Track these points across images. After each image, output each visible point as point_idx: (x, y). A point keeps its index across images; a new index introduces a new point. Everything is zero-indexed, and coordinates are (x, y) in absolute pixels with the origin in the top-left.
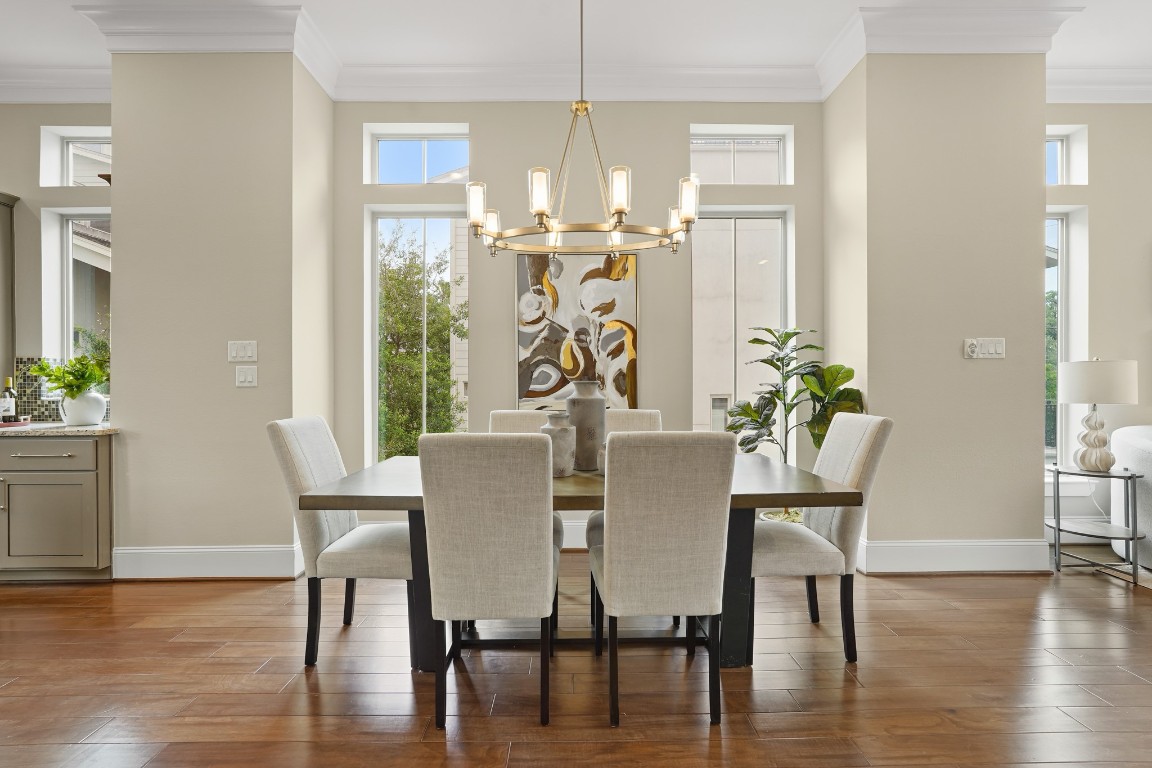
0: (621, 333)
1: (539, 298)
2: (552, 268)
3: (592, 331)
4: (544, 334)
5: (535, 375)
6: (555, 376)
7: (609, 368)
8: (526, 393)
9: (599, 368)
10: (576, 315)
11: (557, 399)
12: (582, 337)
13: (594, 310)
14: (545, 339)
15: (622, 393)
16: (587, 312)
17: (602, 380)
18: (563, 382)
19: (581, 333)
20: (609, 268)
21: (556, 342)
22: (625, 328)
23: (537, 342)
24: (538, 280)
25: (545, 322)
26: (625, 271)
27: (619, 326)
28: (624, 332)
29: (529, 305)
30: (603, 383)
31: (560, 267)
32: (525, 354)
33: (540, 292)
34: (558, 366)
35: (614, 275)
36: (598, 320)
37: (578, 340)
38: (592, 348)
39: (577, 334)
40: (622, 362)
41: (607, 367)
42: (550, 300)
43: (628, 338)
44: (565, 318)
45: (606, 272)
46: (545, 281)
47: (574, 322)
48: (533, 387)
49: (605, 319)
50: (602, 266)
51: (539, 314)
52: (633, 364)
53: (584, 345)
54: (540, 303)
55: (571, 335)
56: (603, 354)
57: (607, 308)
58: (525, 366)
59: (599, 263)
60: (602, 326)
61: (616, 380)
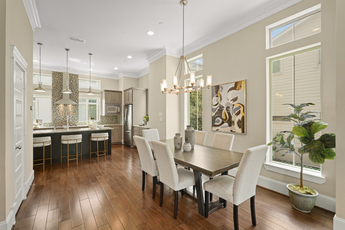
0: (240, 107)
1: (217, 98)
2: (220, 89)
3: (231, 107)
4: (218, 108)
5: (216, 120)
6: (221, 121)
7: (236, 119)
8: (214, 125)
9: (233, 119)
10: (226, 102)
11: (221, 127)
12: (228, 109)
13: (232, 100)
14: (218, 110)
15: (240, 127)
16: (229, 101)
17: (233, 122)
18: (223, 123)
19: (228, 108)
20: (236, 86)
21: (221, 110)
22: (241, 106)
23: (216, 111)
24: (217, 93)
25: (218, 105)
26: (241, 86)
27: (239, 105)
28: (241, 107)
29: (215, 100)
30: (234, 124)
31: (222, 88)
32: (214, 114)
33: (217, 96)
34: (221, 118)
35: (237, 88)
36: (233, 103)
37: (227, 110)
38: (231, 112)
39: (227, 108)
40: (240, 117)
41: (235, 119)
42: (220, 98)
43: (242, 109)
44: (223, 103)
45: (234, 88)
46: (218, 93)
47: (226, 105)
48: (216, 124)
49: (235, 103)
50: (234, 86)
51: (217, 103)
52: (243, 118)
53: (228, 111)
54: (217, 100)
55: (225, 109)
56: (234, 114)
57: (235, 100)
58: (213, 118)
59: (233, 85)
60: (234, 105)
61: (238, 123)
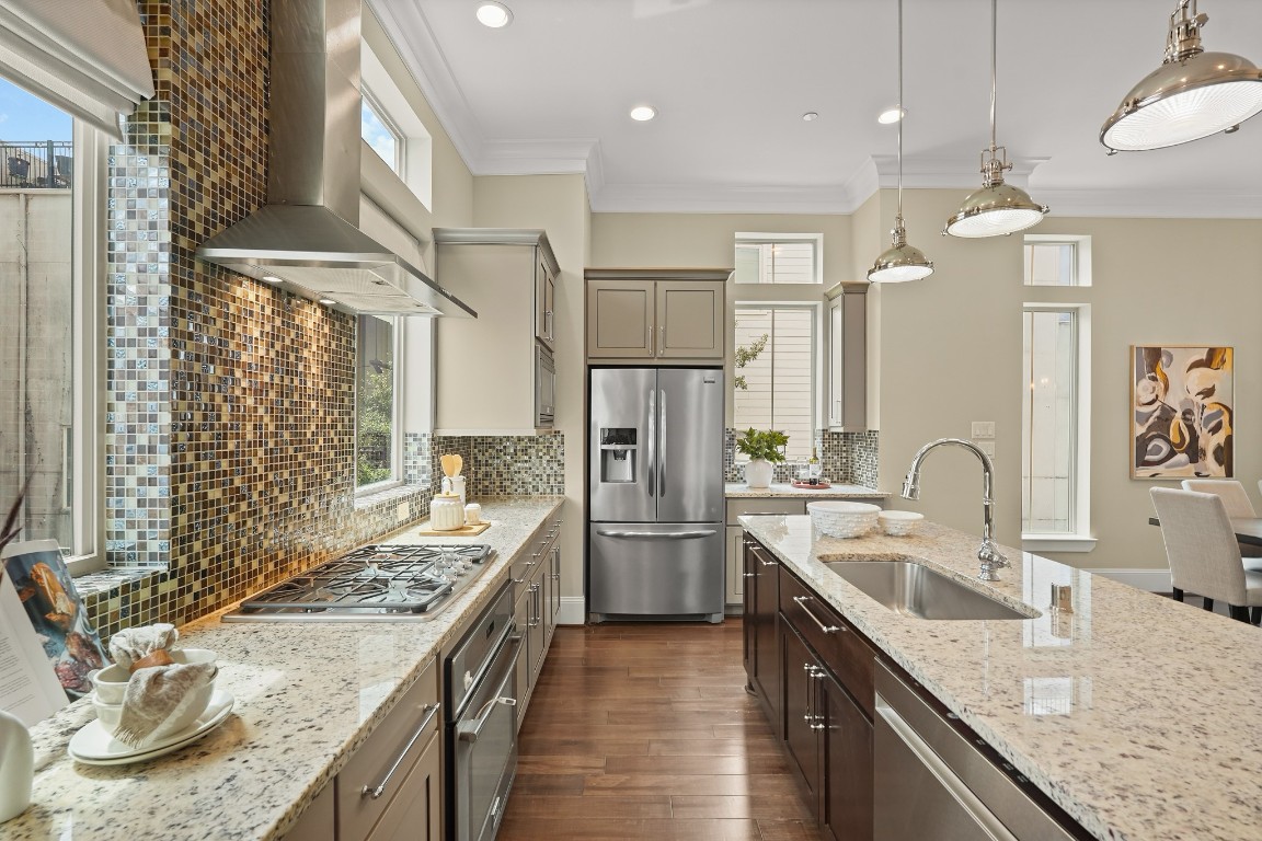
0: (1220, 413)
1: (1153, 383)
2: (1164, 359)
3: (1195, 412)
4: (1157, 413)
5: (1149, 449)
6: (1165, 449)
7: (1210, 442)
8: (1142, 463)
9: (1201, 443)
10: (1182, 398)
11: (1167, 467)
12: (1188, 416)
13: (1199, 394)
14: (1158, 417)
15: (1220, 462)
16: (1192, 396)
17: (1204, 452)
18: (1172, 454)
19: (1187, 413)
20: (1211, 359)
21: (1167, 420)
22: (1223, 409)
23: (1151, 420)
24: (1153, 368)
25: (1157, 404)
26: (1223, 362)
27: (1218, 407)
28: (1222, 413)
29: (1145, 389)
30: (1205, 455)
31: (1170, 358)
33: (1154, 379)
34: (1168, 441)
35: (1214, 364)
36: (1201, 402)
37: (1185, 419)
38: (1196, 426)
39: (1184, 414)
40: (1220, 438)
41: (1208, 442)
42: (1162, 385)
43: (1225, 418)
44: (1173, 400)
45: (1207, 363)
46: (1158, 369)
47: (1181, 404)
48: (1147, 458)
49: (1207, 401)
50: (1204, 357)
51: (1153, 396)
52: (1229, 439)
53: (1189, 423)
54: (1154, 388)
55: (1179, 415)
56: (1205, 431)
57: (1208, 393)
58: (1141, 441)
59: (1203, 355)
60: (1204, 407)
61: (1215, 453)
